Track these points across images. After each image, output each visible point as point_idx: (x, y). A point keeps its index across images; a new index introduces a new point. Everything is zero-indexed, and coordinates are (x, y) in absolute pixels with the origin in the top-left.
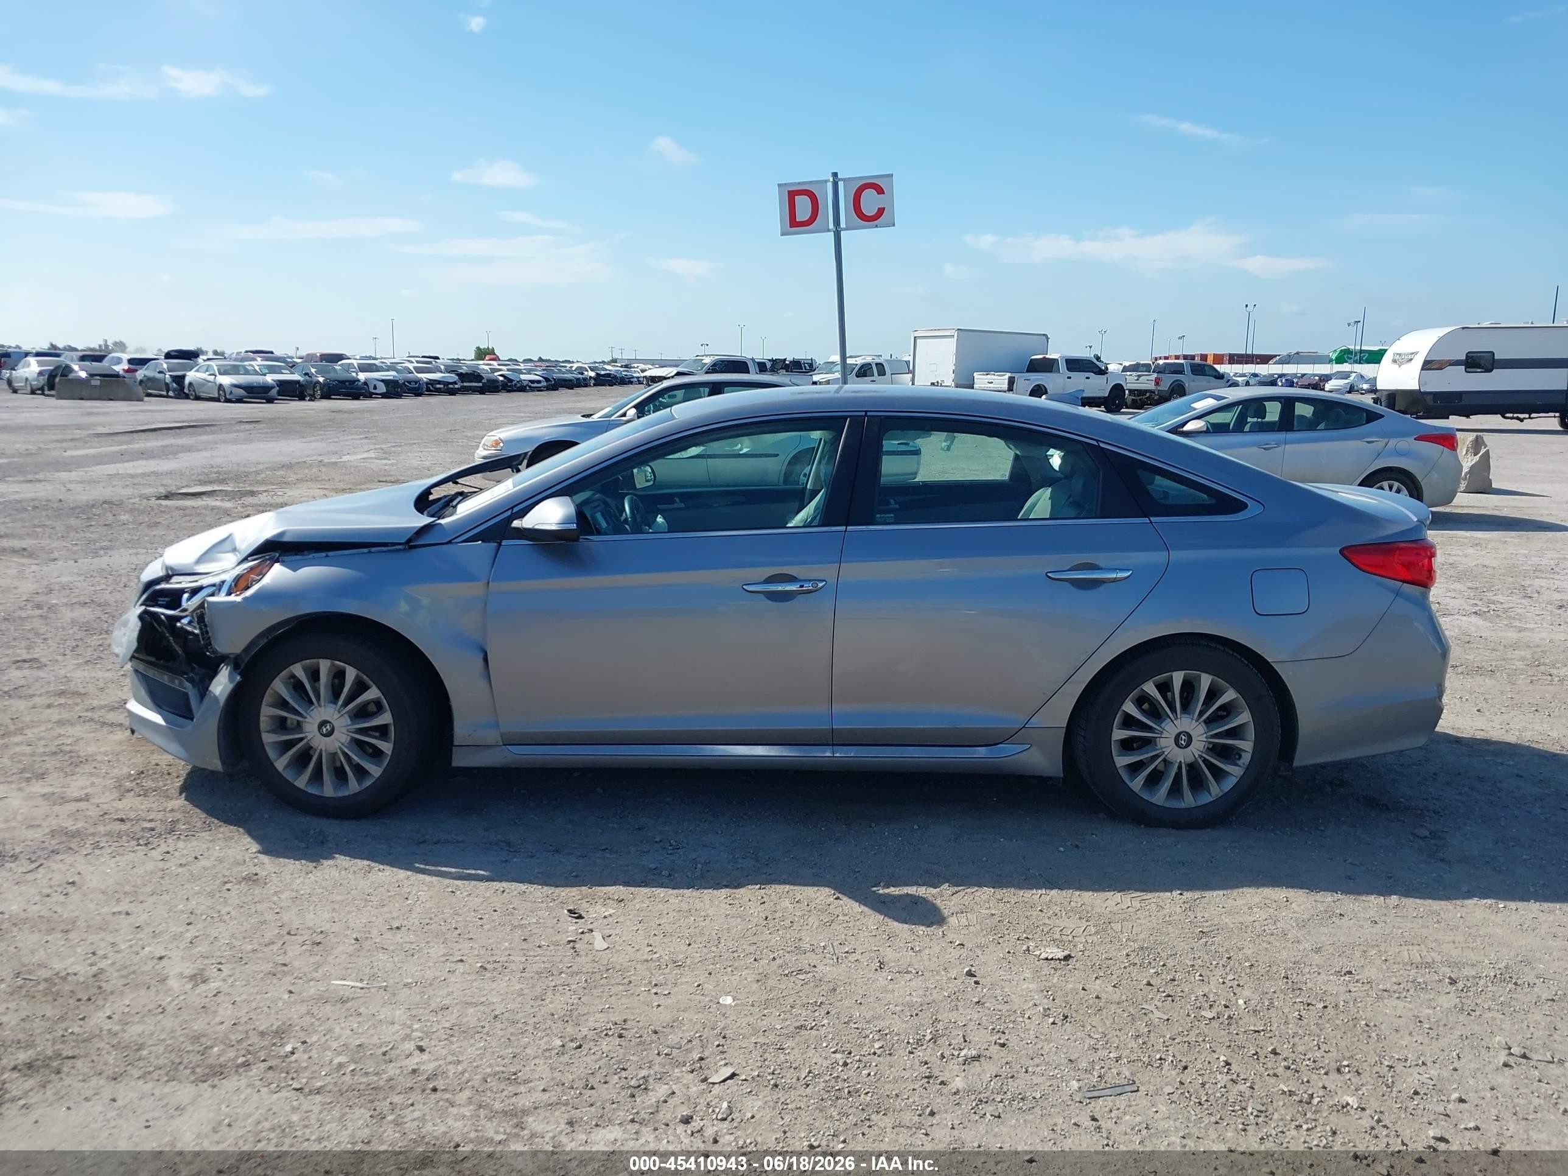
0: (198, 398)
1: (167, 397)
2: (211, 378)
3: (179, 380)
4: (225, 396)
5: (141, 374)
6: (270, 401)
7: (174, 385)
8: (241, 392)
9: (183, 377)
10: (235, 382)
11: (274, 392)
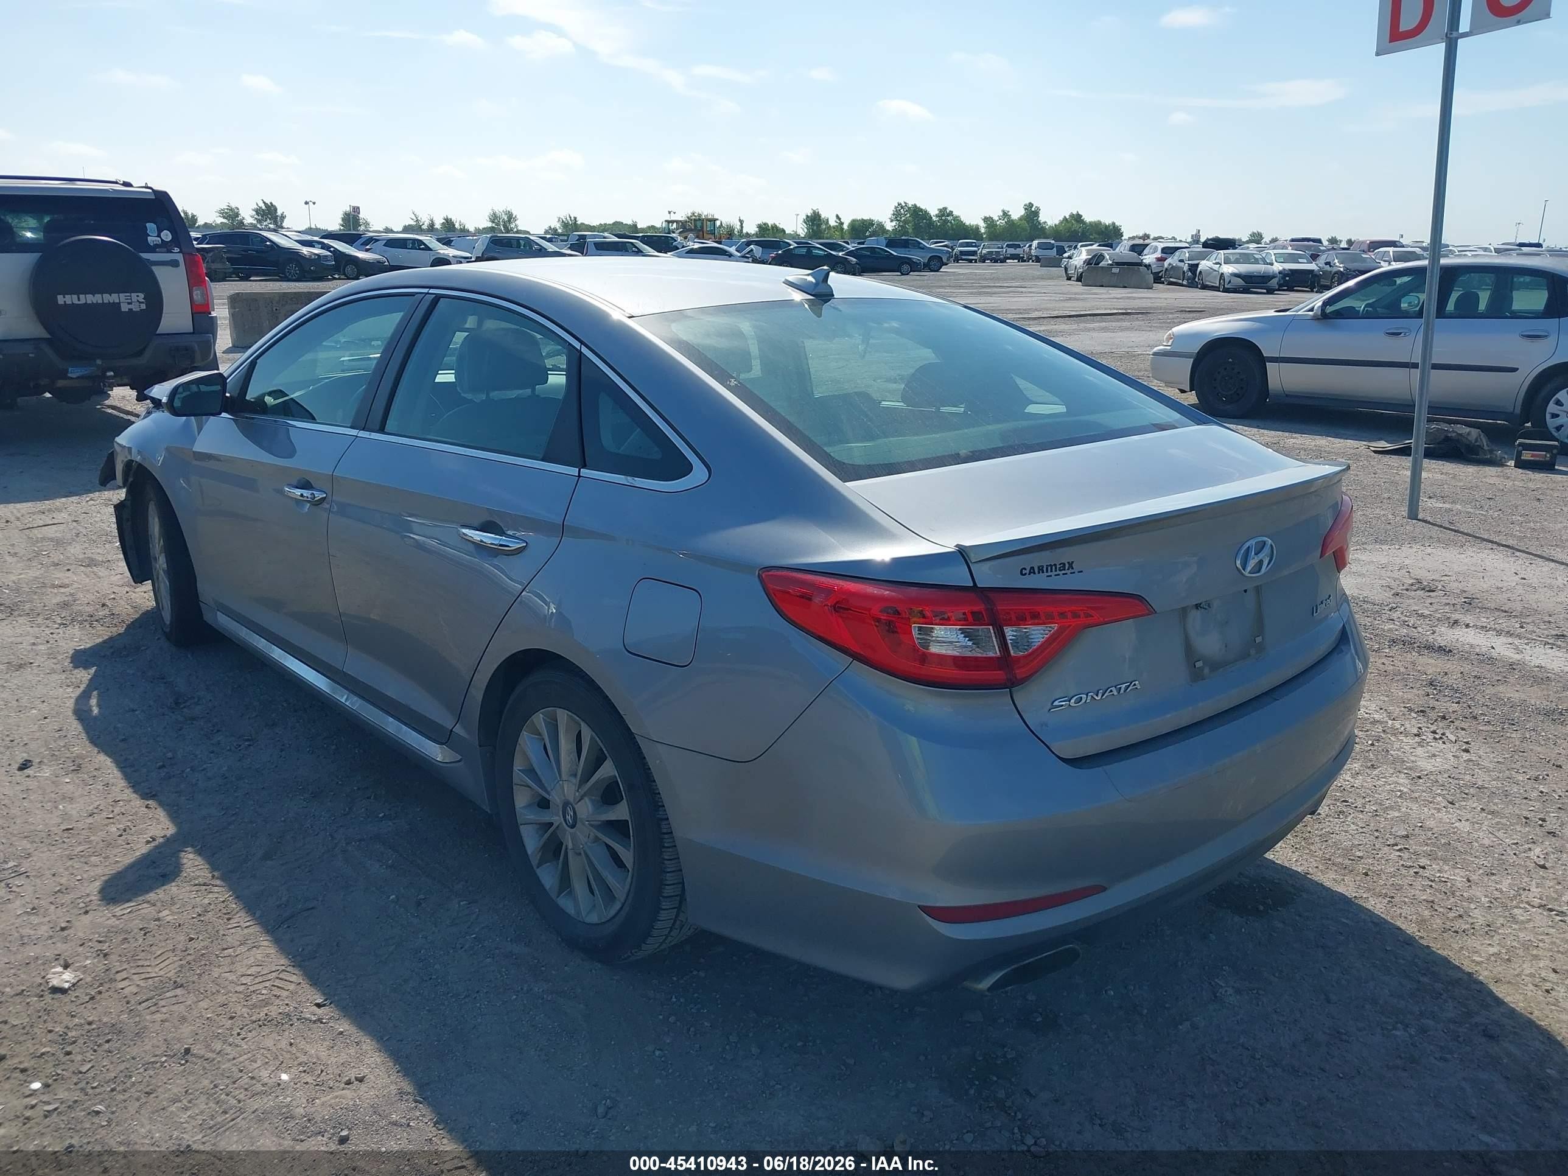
0: (1205, 287)
1: (1182, 285)
2: (1216, 267)
3: (1193, 268)
4: (1224, 286)
5: (1171, 261)
6: (1270, 291)
7: (1190, 274)
8: (1240, 282)
9: (1197, 265)
10: (1236, 271)
11: (1274, 283)
